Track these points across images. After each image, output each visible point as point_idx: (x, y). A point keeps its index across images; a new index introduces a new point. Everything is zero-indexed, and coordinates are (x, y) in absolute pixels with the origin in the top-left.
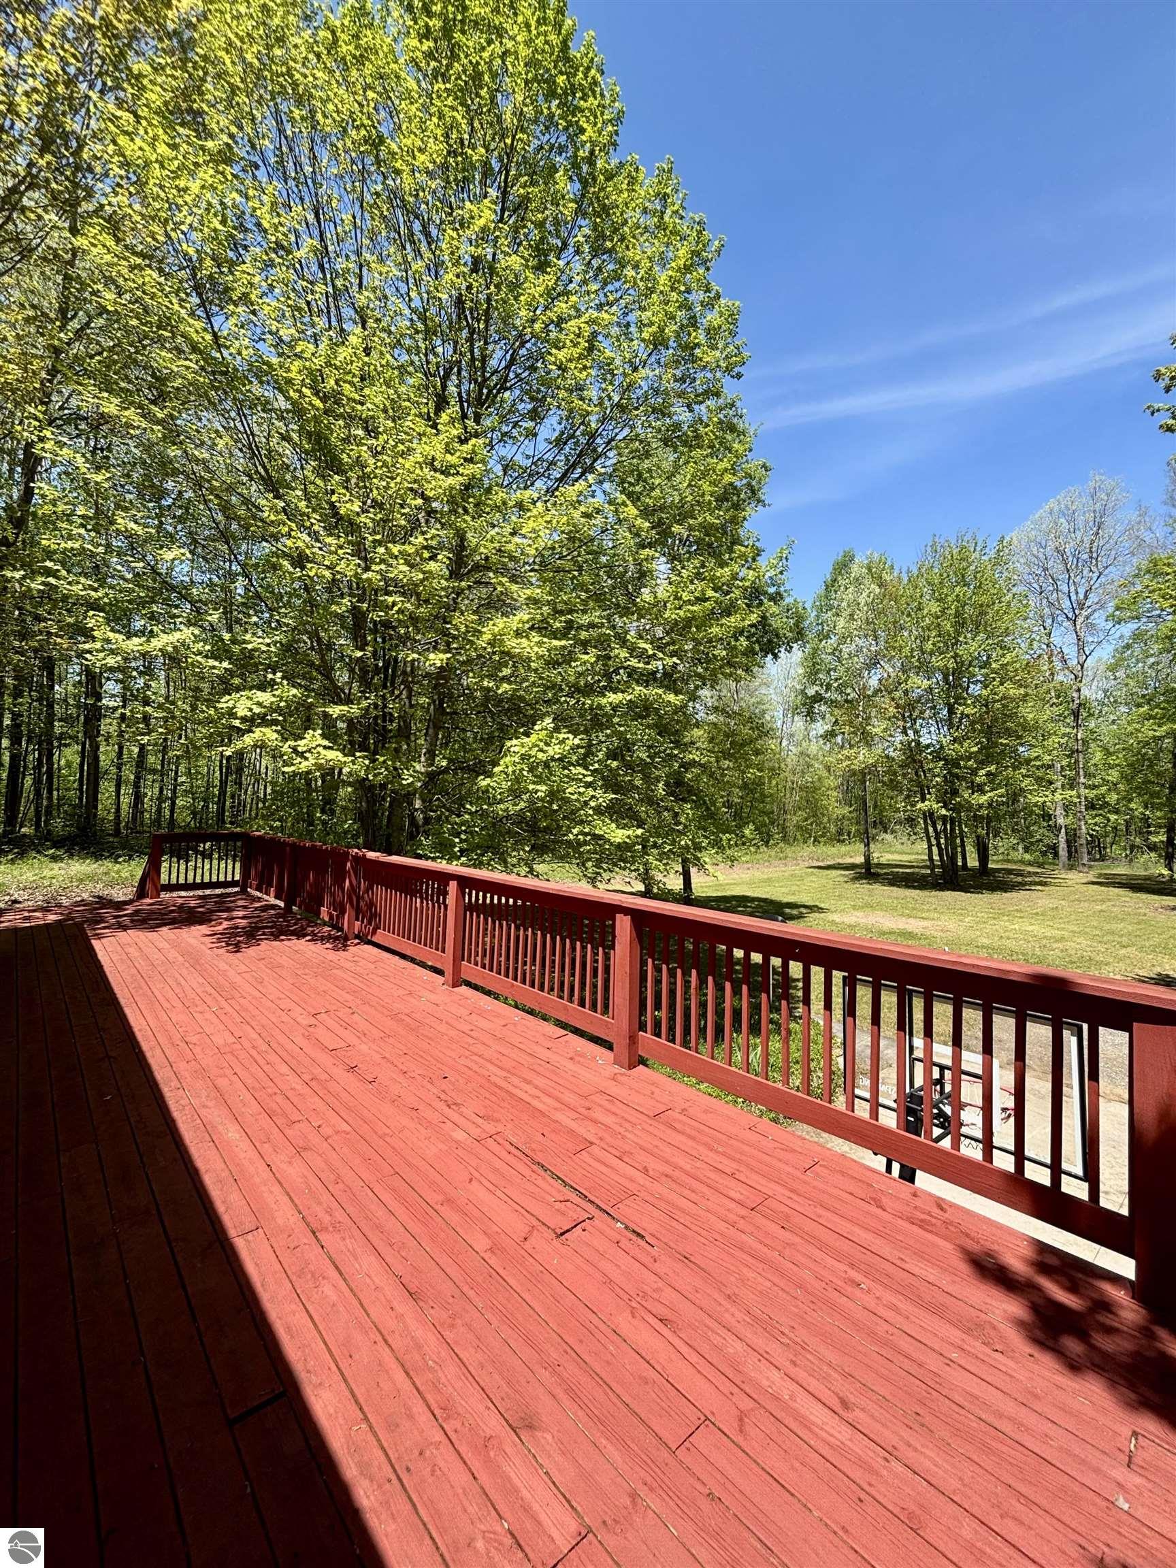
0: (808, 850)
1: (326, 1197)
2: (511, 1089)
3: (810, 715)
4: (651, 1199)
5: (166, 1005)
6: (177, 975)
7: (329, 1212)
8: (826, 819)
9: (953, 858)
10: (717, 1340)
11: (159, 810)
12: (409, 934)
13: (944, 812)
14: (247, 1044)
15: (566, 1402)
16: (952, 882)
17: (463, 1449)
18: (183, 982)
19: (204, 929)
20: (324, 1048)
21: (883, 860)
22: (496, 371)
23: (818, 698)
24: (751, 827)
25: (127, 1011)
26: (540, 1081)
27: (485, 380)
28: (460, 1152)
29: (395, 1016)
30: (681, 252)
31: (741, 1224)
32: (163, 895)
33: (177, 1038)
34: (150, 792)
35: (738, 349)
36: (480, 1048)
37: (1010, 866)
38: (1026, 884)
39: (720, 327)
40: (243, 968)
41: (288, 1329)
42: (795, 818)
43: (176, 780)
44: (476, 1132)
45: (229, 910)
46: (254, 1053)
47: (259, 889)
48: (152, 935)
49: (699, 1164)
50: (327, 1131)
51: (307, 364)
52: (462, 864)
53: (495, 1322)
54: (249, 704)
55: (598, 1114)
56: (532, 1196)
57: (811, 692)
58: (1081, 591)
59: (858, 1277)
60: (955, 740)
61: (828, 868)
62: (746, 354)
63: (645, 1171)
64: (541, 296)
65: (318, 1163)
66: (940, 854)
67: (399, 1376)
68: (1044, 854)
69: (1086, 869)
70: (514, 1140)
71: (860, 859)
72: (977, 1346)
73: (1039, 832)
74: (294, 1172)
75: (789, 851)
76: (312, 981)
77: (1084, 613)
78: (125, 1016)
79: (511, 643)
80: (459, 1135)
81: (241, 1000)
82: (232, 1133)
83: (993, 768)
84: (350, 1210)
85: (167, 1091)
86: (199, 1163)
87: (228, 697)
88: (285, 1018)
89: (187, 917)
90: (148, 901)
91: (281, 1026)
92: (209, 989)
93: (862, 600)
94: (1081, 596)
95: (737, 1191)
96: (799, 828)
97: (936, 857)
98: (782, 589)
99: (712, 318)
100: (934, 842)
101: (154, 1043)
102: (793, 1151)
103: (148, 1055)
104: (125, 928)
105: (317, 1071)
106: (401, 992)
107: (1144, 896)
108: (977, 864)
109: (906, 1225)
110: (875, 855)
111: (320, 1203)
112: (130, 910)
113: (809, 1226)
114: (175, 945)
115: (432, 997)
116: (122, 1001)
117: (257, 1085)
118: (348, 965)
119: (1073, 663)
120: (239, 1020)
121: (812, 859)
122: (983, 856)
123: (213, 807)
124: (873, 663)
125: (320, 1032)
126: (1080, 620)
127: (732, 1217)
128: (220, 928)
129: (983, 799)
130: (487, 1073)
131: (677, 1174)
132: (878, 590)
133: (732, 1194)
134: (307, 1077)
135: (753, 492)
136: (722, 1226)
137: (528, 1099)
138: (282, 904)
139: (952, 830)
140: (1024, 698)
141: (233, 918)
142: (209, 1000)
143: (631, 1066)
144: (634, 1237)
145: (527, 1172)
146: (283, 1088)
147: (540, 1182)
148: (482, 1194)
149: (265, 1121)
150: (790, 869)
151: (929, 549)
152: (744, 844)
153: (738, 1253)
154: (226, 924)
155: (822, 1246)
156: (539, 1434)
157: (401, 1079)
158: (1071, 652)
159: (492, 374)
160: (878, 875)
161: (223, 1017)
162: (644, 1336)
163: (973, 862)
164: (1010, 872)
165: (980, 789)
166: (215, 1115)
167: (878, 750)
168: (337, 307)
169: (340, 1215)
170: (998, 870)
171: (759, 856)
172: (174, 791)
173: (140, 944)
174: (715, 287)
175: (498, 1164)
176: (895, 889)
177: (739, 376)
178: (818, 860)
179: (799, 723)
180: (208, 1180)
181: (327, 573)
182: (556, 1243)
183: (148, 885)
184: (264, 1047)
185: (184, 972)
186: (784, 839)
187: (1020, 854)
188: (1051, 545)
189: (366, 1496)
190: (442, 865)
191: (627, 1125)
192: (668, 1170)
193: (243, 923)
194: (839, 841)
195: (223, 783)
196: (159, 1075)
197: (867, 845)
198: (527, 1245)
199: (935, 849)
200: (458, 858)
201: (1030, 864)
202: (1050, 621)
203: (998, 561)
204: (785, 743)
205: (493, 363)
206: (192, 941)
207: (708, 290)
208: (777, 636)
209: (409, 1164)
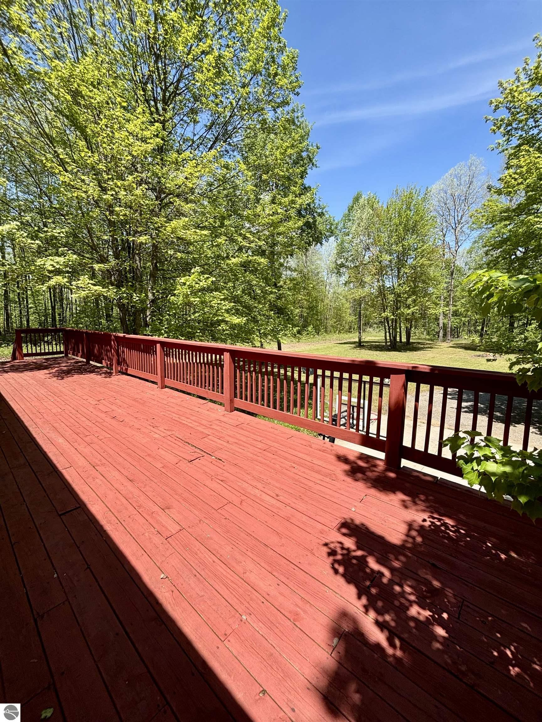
0: (336, 336)
1: (99, 456)
2: (180, 421)
3: (339, 274)
4: (228, 450)
5: (29, 400)
6: (34, 389)
7: (100, 461)
8: (344, 322)
9: (395, 338)
10: (240, 484)
11: (21, 322)
12: (142, 369)
13: (392, 317)
14: (68, 412)
15: (183, 502)
16: (394, 348)
17: (144, 515)
18: (37, 391)
19: (46, 371)
20: (102, 412)
21: (366, 340)
22: (172, 83)
23: (342, 265)
24: (312, 326)
25: (11, 403)
26: (193, 418)
27: (166, 88)
28: (156, 441)
29: (135, 400)
30: (265, 18)
31: (259, 454)
32: (25, 358)
33: (35, 411)
34: (15, 313)
35: (297, 78)
36: (170, 409)
37: (420, 341)
38: (424, 348)
39: (288, 65)
40: (66, 385)
41: (83, 492)
42: (331, 322)
43: (27, 306)
44: (163, 435)
45: (59, 364)
46: (71, 415)
47: (73, 354)
48: (22, 374)
49: (249, 439)
50: (101, 437)
51: (60, 73)
52: (165, 337)
53: (161, 485)
54: (52, 263)
55: (214, 427)
56: (182, 451)
57: (339, 262)
58: (460, 215)
59: (294, 465)
60: (400, 285)
61: (345, 343)
62: (301, 81)
63: (228, 442)
64: (191, 39)
65: (96, 447)
66: (390, 336)
67: (124, 500)
68: (434, 335)
69: (449, 341)
70: (178, 436)
71: (357, 340)
72: (328, 480)
73: (433, 326)
74: (87, 450)
75: (327, 337)
76: (98, 389)
77: (460, 226)
78: (9, 405)
79: (181, 233)
80: (156, 436)
81: (65, 397)
82: (61, 440)
83: (414, 297)
84: (109, 460)
85: (31, 429)
86: (46, 450)
87: (40, 259)
88: (85, 402)
89: (39, 367)
90: (18, 361)
91: (84, 405)
92: (50, 393)
93: (364, 217)
94: (459, 218)
95: (260, 445)
96: (332, 326)
97: (388, 338)
98: (324, 211)
99: (283, 59)
100: (387, 331)
101: (24, 413)
102: (285, 433)
103: (22, 418)
104: (7, 372)
105: (98, 419)
106: (139, 391)
107: (469, 351)
108: (405, 340)
109: (318, 452)
110: (363, 337)
111: (97, 458)
112: (9, 365)
113: (283, 453)
114: (33, 378)
115: (152, 393)
116: (8, 400)
117: (71, 425)
118: (115, 383)
119: (453, 250)
120: (63, 403)
121: (337, 340)
122: (408, 336)
123: (49, 320)
124: (367, 249)
125: (101, 407)
126: (458, 229)
127: (255, 453)
128: (54, 371)
129: (409, 311)
130: (171, 416)
131: (240, 442)
132: (372, 212)
133: (258, 446)
134: (94, 422)
135: (310, 159)
136: (251, 455)
137: (187, 423)
138: (85, 360)
139: (396, 325)
140: (430, 265)
141: (60, 366)
142: (49, 397)
143: (231, 411)
144: (218, 460)
145: (181, 445)
146: (83, 425)
147: (186, 448)
148: (162, 452)
149: (75, 436)
150: (328, 344)
151: (394, 193)
152: (308, 334)
153: (255, 462)
154: (56, 369)
155: (286, 459)
156: (171, 510)
157: (134, 420)
158: (453, 244)
159: (170, 85)
160: (363, 345)
161: (56, 403)
162: (214, 485)
163: (404, 340)
164: (419, 343)
165: (409, 307)
166: (53, 435)
167: (367, 289)
168: (79, 35)
169: (104, 461)
170: (414, 343)
171: (315, 339)
172: (28, 312)
173: (15, 378)
174: (283, 40)
175: (170, 443)
176: (370, 351)
177: (298, 94)
178: (339, 340)
179: (334, 278)
180: (50, 455)
181: (84, 195)
182: (189, 464)
183: (17, 354)
184: (75, 412)
185: (38, 388)
186: (326, 332)
187: (425, 336)
188: (449, 192)
189: (108, 528)
190: (156, 338)
191: (225, 429)
192: (236, 441)
193: (65, 368)
194: (349, 332)
195: (53, 308)
196: (27, 424)
197: (360, 333)
198: (177, 465)
199: (388, 334)
200: (163, 335)
201: (429, 340)
202: (445, 229)
203: (424, 200)
204: (328, 287)
205: (170, 77)
206: (41, 376)
207: (280, 42)
208: (321, 234)
209: (135, 446)
